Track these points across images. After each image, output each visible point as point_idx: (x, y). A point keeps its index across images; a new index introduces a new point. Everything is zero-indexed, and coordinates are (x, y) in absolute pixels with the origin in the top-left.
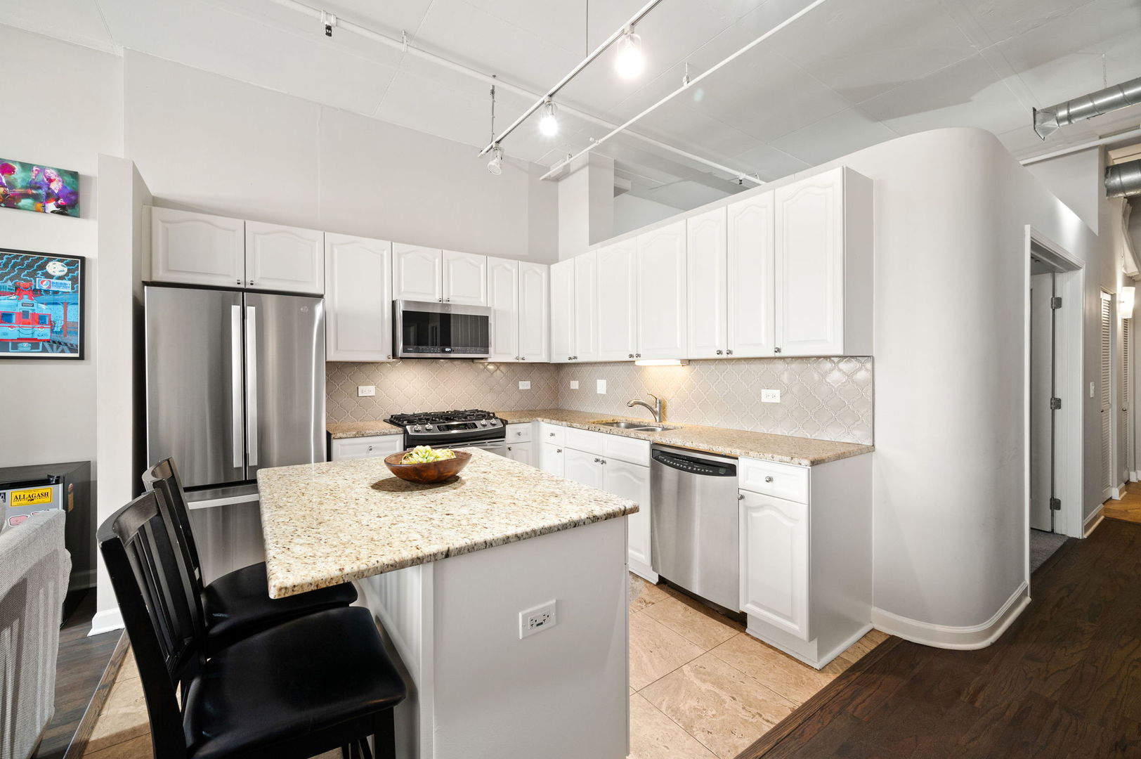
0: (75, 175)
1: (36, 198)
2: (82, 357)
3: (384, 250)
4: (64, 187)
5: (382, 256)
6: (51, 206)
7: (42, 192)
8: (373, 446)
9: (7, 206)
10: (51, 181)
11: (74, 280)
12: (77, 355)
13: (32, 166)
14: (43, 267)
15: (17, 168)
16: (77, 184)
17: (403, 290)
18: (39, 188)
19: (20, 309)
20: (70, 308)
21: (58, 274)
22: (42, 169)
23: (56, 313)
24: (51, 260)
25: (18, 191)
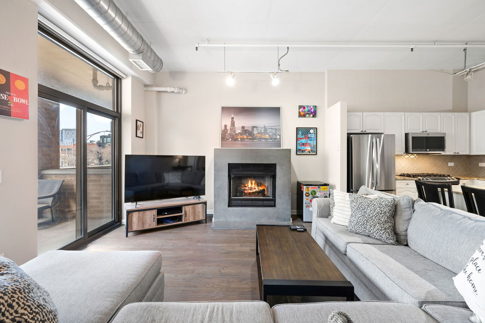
0: (316, 106)
1: (309, 114)
2: (316, 154)
3: (402, 116)
4: (314, 110)
5: (402, 118)
6: (311, 116)
7: (310, 112)
8: (409, 183)
9: (304, 117)
10: (311, 109)
11: (315, 134)
12: (315, 153)
13: (308, 106)
14: (309, 131)
15: (306, 107)
16: (316, 109)
17: (409, 129)
18: (310, 111)
19: (306, 142)
20: (314, 141)
21: (312, 133)
22: (310, 106)
23: (311, 142)
24: (310, 129)
25: (306, 113)
